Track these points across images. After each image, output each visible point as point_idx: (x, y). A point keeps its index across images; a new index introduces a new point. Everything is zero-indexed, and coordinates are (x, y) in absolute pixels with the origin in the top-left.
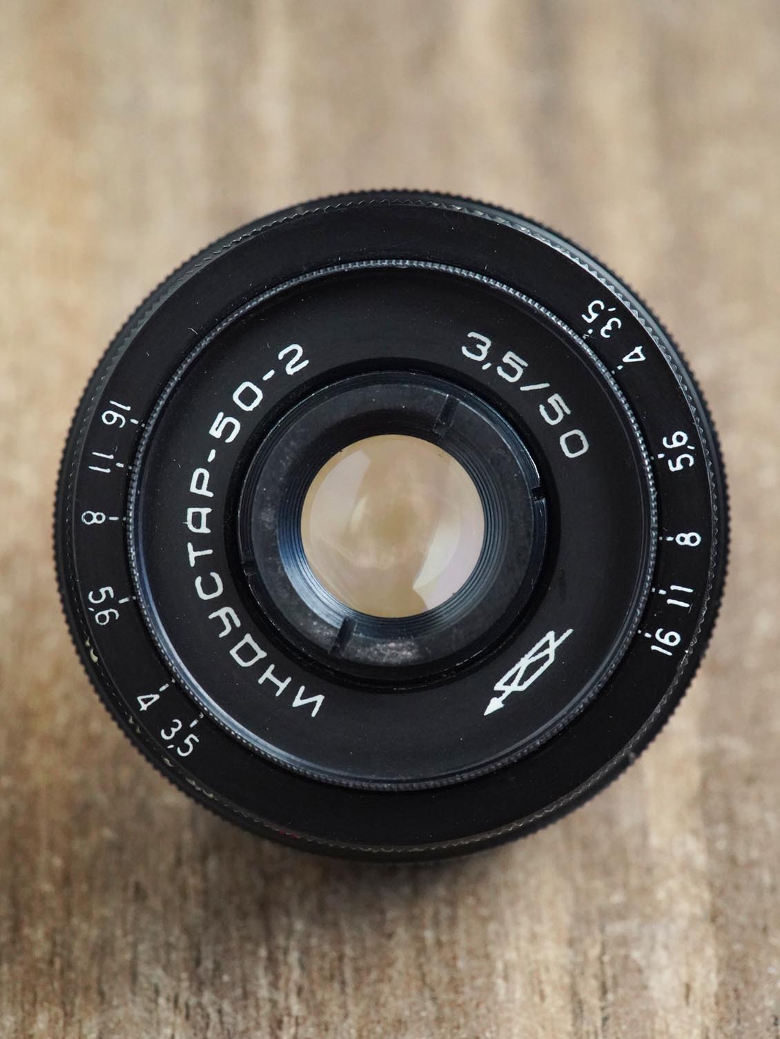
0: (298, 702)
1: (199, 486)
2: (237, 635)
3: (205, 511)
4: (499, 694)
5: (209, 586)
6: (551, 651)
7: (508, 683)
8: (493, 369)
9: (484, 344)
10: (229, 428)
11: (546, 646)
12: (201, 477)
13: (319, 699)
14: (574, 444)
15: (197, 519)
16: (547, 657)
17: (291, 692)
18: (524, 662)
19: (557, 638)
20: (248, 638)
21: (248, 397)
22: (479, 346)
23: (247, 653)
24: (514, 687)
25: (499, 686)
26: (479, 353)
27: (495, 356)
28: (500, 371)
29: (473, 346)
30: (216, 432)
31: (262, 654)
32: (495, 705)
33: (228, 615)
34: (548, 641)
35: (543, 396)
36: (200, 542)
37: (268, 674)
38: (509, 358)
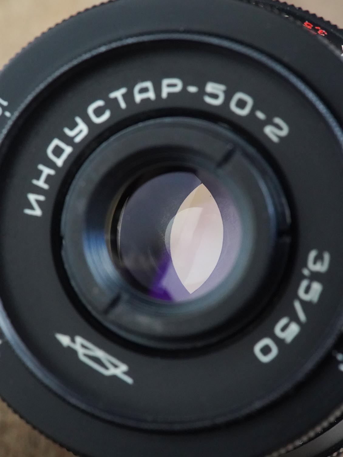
0: (32, 197)
1: (169, 86)
2: (69, 141)
3: (151, 95)
4: (73, 341)
5: (99, 112)
6: (111, 371)
7: (83, 346)
8: (305, 278)
9: (322, 265)
10: (215, 96)
11: (116, 366)
12: (174, 85)
13: (38, 212)
14: (266, 350)
15: (144, 90)
16: (106, 368)
17: (38, 190)
18: (100, 354)
19: (126, 373)
20: (68, 150)
21: (241, 104)
22: (319, 263)
23: (58, 152)
24: (81, 352)
25: (79, 340)
26: (315, 262)
27: (315, 276)
28: (305, 282)
29: (319, 258)
30: (211, 87)
31: (59, 162)
32: (64, 340)
33: (81, 131)
34: (119, 367)
35: (294, 318)
36: (128, 97)
37: (47, 171)
38: (317, 287)
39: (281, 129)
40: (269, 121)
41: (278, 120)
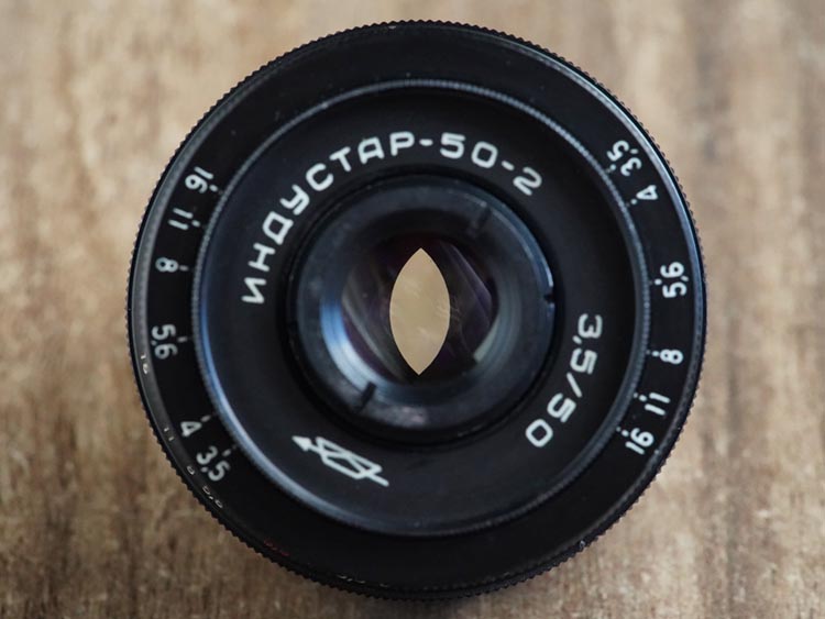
0: (251, 282)
1: (399, 140)
2: (288, 213)
3: (379, 153)
4: (314, 443)
5: (319, 177)
6: (363, 474)
7: (327, 448)
8: (577, 346)
9: (595, 330)
10: (453, 148)
11: (367, 468)
12: (405, 140)
13: (259, 298)
14: (539, 433)
15: (370, 148)
16: (357, 471)
17: (257, 273)
18: (347, 455)
19: (378, 474)
20: (288, 224)
22: (591, 328)
23: (276, 227)
24: (324, 455)
25: (321, 441)
26: (586, 329)
27: (588, 344)
28: (577, 352)
29: (590, 323)
30: (447, 139)
31: (279, 239)
32: (304, 443)
33: (301, 201)
34: (371, 468)
35: (569, 394)
36: (353, 157)
37: (265, 251)
38: (591, 356)
39: (533, 179)
40: (518, 172)
41: (527, 170)
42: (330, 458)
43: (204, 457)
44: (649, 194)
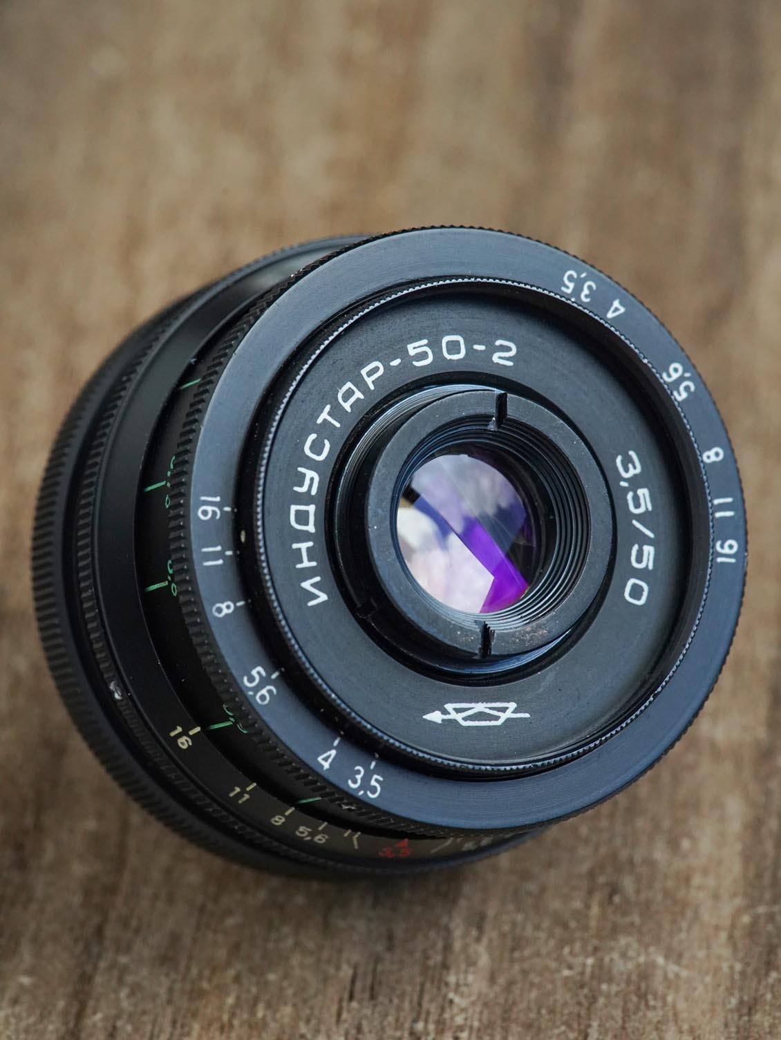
0: (307, 585)
1: (370, 374)
2: (306, 499)
3: (358, 395)
4: (445, 712)
5: (317, 448)
6: (504, 717)
7: (458, 711)
8: (626, 490)
9: (635, 468)
10: (423, 356)
11: (504, 710)
12: (376, 369)
13: (323, 597)
14: (636, 592)
15: (349, 393)
16: (497, 718)
18: (480, 707)
19: (515, 711)
20: (311, 509)
21: (453, 347)
22: (630, 466)
23: (302, 517)
24: (459, 717)
25: (449, 707)
26: (627, 470)
27: (635, 483)
28: (630, 496)
29: (627, 461)
30: (412, 349)
31: (311, 528)
32: (436, 717)
33: (312, 479)
34: (507, 708)
35: (644, 540)
36: (337, 411)
37: (304, 546)
38: (643, 493)
39: (509, 349)
40: (493, 349)
41: (498, 343)
42: (465, 719)
43: (355, 781)
44: (617, 309)
